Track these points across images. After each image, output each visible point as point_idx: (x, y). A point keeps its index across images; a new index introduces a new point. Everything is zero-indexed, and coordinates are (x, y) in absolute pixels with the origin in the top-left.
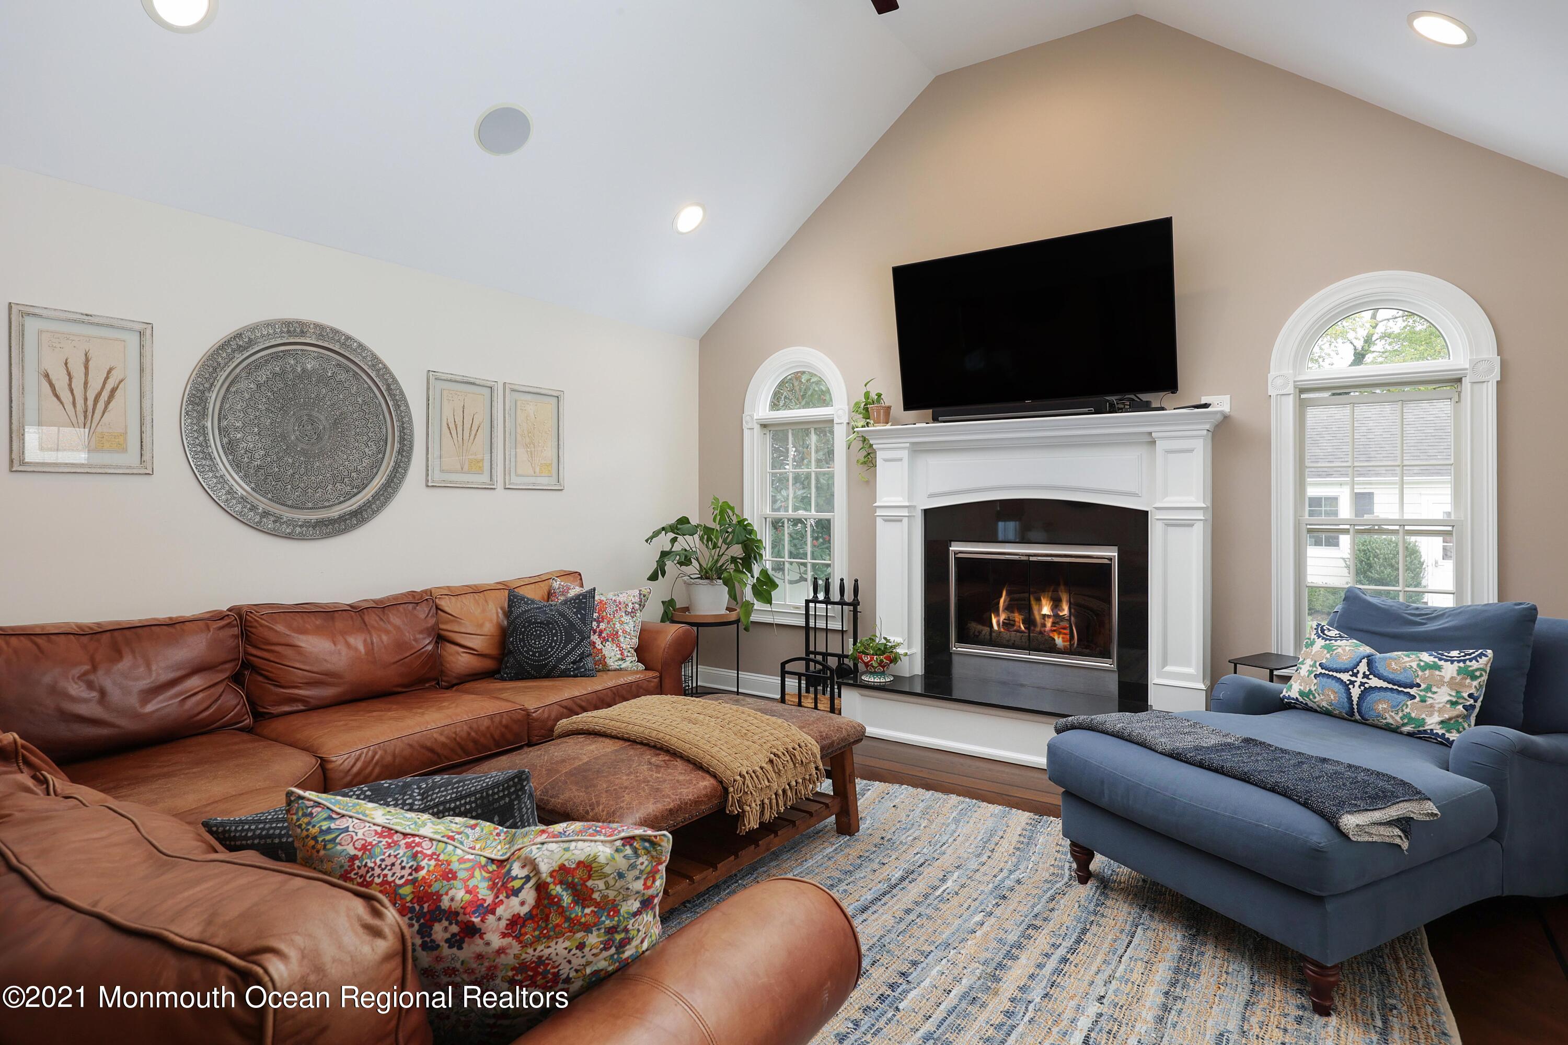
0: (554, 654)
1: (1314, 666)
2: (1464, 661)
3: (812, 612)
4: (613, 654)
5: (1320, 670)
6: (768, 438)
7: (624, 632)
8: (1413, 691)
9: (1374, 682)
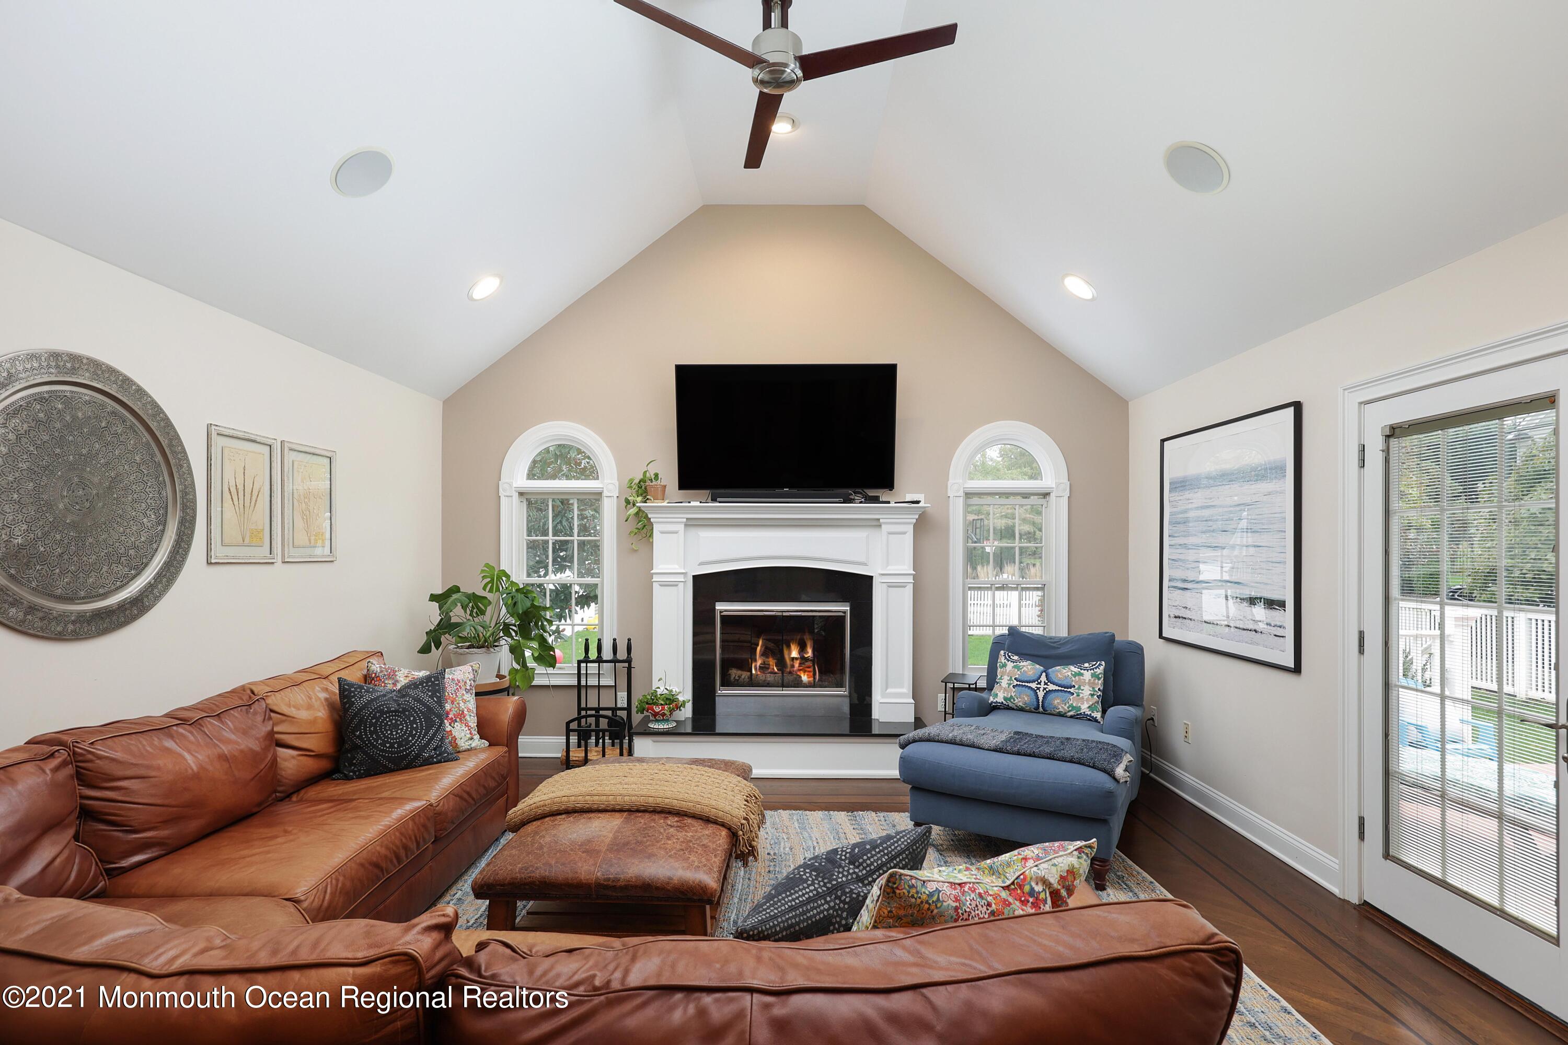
0: (416, 742)
1: (1011, 679)
2: (1093, 669)
3: (583, 671)
4: (463, 734)
5: (1016, 683)
6: (525, 504)
7: (469, 710)
8: (1072, 690)
9: (1051, 687)
